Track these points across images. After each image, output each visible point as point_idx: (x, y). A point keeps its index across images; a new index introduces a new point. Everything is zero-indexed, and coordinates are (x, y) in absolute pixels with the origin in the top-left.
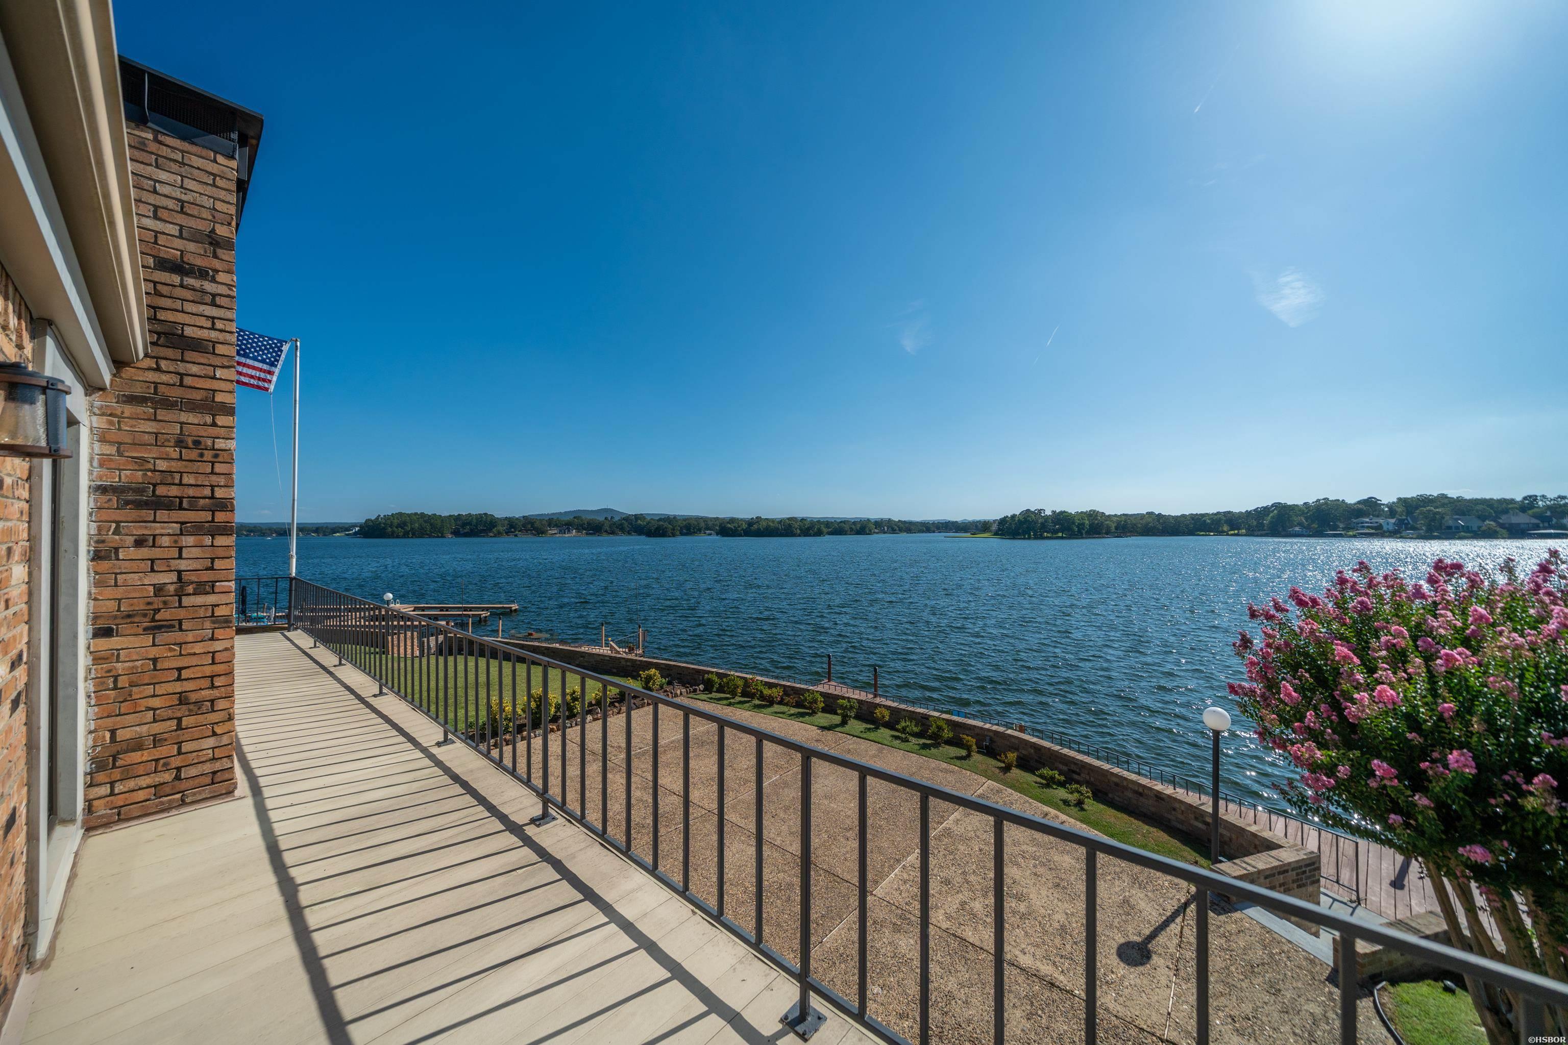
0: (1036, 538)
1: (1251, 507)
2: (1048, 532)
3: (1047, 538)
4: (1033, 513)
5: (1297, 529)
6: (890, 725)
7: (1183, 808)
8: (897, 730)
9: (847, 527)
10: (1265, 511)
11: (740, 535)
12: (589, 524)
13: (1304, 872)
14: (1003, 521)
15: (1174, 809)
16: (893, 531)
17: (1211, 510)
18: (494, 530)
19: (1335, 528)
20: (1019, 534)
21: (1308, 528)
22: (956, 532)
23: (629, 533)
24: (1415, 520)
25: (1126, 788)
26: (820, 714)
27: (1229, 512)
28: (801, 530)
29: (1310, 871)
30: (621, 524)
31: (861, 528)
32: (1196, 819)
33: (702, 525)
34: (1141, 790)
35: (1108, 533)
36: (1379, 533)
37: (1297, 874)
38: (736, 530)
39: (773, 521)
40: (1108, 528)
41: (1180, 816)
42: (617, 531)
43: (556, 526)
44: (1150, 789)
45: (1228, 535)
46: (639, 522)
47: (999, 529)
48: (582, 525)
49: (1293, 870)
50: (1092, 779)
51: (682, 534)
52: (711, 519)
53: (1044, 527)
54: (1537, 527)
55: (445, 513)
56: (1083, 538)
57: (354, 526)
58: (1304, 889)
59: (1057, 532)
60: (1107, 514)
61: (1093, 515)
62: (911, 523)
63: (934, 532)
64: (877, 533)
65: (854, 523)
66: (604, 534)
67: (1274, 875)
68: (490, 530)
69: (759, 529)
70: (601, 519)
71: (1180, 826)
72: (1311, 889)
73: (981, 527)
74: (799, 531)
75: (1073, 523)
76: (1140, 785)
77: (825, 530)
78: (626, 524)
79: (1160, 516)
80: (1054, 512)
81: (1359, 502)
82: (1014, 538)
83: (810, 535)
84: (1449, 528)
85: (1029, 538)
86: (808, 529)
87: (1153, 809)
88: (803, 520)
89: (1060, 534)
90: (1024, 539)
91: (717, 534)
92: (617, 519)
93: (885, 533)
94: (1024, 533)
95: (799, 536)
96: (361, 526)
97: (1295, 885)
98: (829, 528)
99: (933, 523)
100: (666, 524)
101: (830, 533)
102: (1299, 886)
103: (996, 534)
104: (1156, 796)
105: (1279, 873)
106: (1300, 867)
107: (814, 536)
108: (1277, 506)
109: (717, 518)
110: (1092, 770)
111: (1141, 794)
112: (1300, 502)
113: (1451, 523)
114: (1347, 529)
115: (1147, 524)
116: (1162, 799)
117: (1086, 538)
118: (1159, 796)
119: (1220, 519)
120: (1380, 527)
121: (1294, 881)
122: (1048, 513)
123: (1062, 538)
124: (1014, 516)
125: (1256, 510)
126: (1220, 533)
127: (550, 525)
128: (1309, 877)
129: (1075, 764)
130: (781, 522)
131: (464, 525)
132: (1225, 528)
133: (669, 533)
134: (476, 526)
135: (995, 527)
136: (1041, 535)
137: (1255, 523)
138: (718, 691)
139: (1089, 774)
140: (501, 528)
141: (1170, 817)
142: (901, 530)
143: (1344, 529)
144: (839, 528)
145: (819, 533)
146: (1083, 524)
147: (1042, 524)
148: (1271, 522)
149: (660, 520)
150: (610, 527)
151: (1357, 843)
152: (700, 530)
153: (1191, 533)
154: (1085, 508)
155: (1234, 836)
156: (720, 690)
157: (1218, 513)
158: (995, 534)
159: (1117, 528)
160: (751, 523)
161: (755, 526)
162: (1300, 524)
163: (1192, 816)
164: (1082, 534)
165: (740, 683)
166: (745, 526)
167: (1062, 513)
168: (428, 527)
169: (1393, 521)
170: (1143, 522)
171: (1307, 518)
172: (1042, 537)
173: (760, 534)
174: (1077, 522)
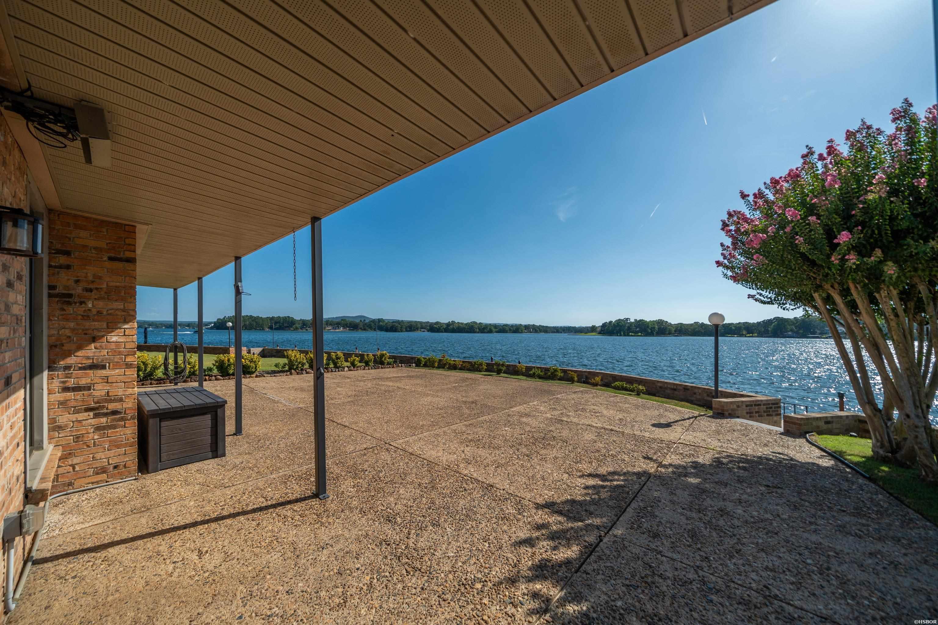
0: (625, 335)
2: (632, 332)
3: (632, 336)
4: (622, 320)
5: (790, 333)
7: (700, 391)
9: (507, 328)
10: (770, 322)
11: (442, 332)
12: (350, 324)
13: (771, 408)
14: (604, 325)
15: (695, 394)
16: (536, 332)
17: (735, 321)
18: (294, 326)
19: (814, 333)
20: (614, 333)
21: (797, 333)
23: (375, 330)
25: (666, 388)
26: (484, 372)
27: (746, 323)
28: (479, 329)
29: (775, 408)
30: (370, 325)
31: (516, 329)
33: (419, 326)
35: (670, 334)
37: (767, 408)
38: (440, 329)
39: (462, 324)
40: (670, 330)
41: (698, 397)
42: (367, 328)
43: (331, 325)
45: (746, 336)
46: (381, 323)
47: (602, 330)
48: (346, 325)
49: (764, 405)
51: (407, 331)
52: (424, 323)
53: (630, 329)
55: (264, 316)
56: (654, 336)
57: (211, 323)
58: (771, 417)
59: (637, 332)
60: (669, 322)
61: (660, 322)
64: (526, 333)
65: (512, 327)
66: (360, 331)
67: (751, 405)
68: (291, 326)
69: (453, 328)
70: (358, 321)
72: (775, 418)
73: (593, 329)
75: (648, 327)
77: (494, 330)
78: (373, 324)
79: (703, 324)
80: (636, 320)
82: (611, 336)
83: (485, 333)
85: (621, 335)
86: (484, 328)
88: (480, 323)
89: (640, 334)
90: (617, 336)
91: (428, 331)
92: (367, 321)
93: (531, 332)
94: (617, 332)
95: (478, 333)
96: (215, 323)
97: (765, 414)
99: (561, 327)
100: (397, 325)
101: (497, 332)
102: (768, 415)
103: (600, 333)
104: (684, 389)
105: (755, 405)
106: (769, 404)
107: (487, 333)
108: (777, 318)
109: (428, 322)
110: (646, 383)
111: (675, 390)
112: (792, 316)
114: (822, 334)
115: (695, 329)
116: (688, 389)
117: (656, 336)
119: (741, 327)
121: (764, 412)
122: (632, 320)
123: (641, 336)
124: (611, 322)
125: (763, 321)
126: (741, 335)
127: (327, 324)
128: (775, 411)
130: (467, 324)
131: (276, 323)
132: (744, 332)
133: (399, 329)
134: (283, 324)
135: (599, 329)
137: (763, 330)
138: (424, 366)
140: (298, 326)
142: (541, 331)
143: (820, 334)
144: (502, 329)
145: (490, 331)
146: (654, 328)
147: (629, 327)
148: (773, 329)
149: (393, 322)
150: (364, 326)
152: (417, 329)
157: (740, 323)
159: (675, 331)
160: (448, 325)
161: (451, 327)
162: (792, 330)
163: (705, 395)
164: (653, 334)
166: (445, 326)
167: (641, 321)
168: (255, 324)
170: (692, 328)
171: (796, 327)
172: (628, 335)
173: (454, 331)
174: (650, 326)
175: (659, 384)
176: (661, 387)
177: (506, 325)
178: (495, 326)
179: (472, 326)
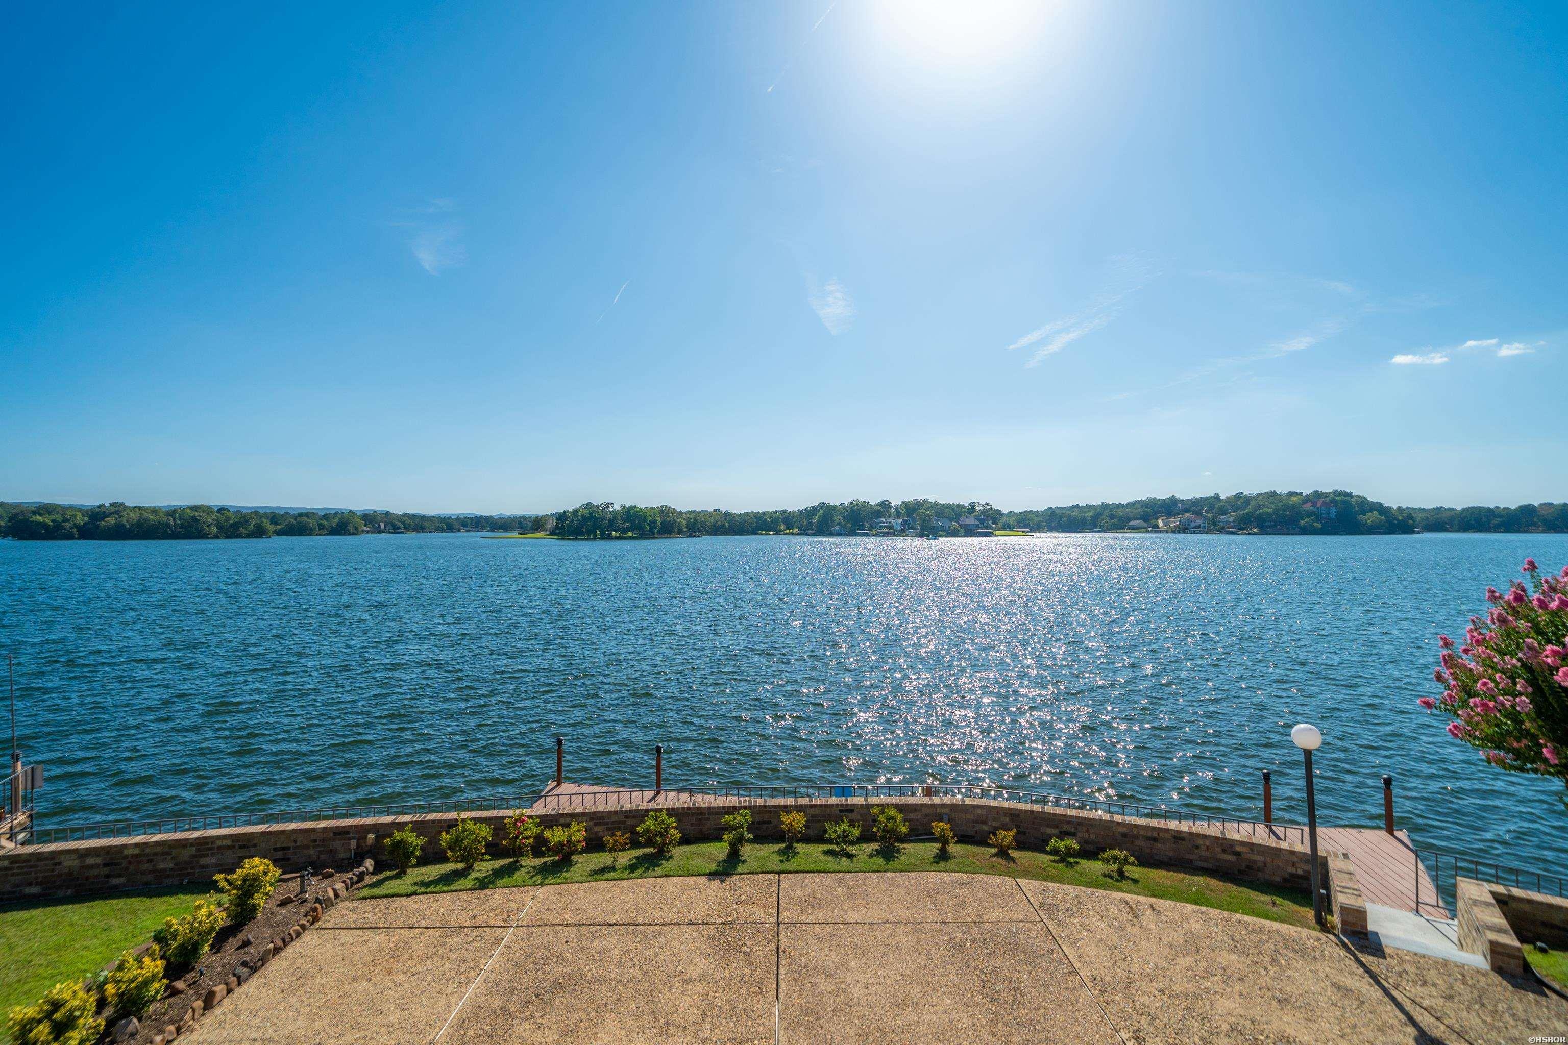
0: (603, 538)
1: (802, 508)
2: (616, 531)
3: (615, 538)
4: (597, 507)
5: (837, 528)
6: (814, 836)
7: (1208, 843)
8: (830, 841)
9: (312, 523)
10: (813, 510)
11: (70, 537)
14: (561, 517)
15: (1197, 847)
16: (395, 530)
17: (771, 509)
19: (862, 527)
20: (582, 534)
21: (845, 527)
22: (492, 531)
24: (914, 520)
25: (1136, 837)
26: (678, 852)
27: (785, 511)
28: (220, 527)
31: (340, 524)
32: (1224, 851)
34: (1155, 835)
35: (679, 532)
36: (892, 532)
38: (58, 526)
39: (155, 511)
40: (680, 526)
41: (1204, 853)
44: (1167, 831)
45: (784, 534)
47: (557, 527)
50: (1092, 837)
53: (612, 525)
54: (978, 528)
56: (654, 538)
59: (625, 531)
60: (678, 510)
61: (664, 511)
62: (423, 518)
63: (459, 531)
64: (368, 532)
65: (326, 517)
69: (120, 525)
71: (1205, 865)
73: (534, 525)
74: (214, 530)
75: (645, 520)
76: (1154, 828)
77: (271, 528)
79: (727, 514)
80: (623, 507)
81: (878, 504)
82: (576, 539)
83: (240, 536)
84: (934, 527)
85: (595, 539)
86: (236, 526)
87: (1171, 854)
88: (221, 510)
89: (630, 534)
90: (589, 539)
93: (380, 532)
94: (588, 533)
95: (216, 537)
98: (276, 524)
99: (458, 519)
101: (279, 533)
103: (553, 533)
104: (1175, 837)
107: (248, 536)
108: (822, 505)
110: (1092, 825)
111: (1155, 840)
112: (838, 503)
113: (934, 523)
114: (871, 528)
115: (716, 522)
116: (1183, 839)
117: (657, 538)
118: (1178, 837)
119: (778, 518)
120: (891, 527)
122: (617, 507)
123: (632, 538)
125: (806, 509)
126: (778, 532)
129: (1069, 823)
130: (172, 512)
132: (782, 527)
135: (551, 524)
136: (609, 535)
137: (805, 522)
138: (424, 861)
139: (1087, 831)
141: (1191, 857)
143: (869, 528)
144: (298, 524)
145: (259, 532)
146: (655, 522)
147: (611, 521)
148: (818, 522)
151: (1302, 830)
153: (754, 532)
154: (656, 504)
155: (1269, 860)
156: (433, 856)
157: (776, 512)
158: (551, 534)
159: (687, 527)
160: (97, 515)
161: (111, 521)
162: (839, 523)
163: (1219, 849)
164: (653, 533)
165: (485, 831)
166: (80, 520)
169: (900, 521)
170: (712, 520)
171: (844, 518)
172: (610, 538)
173: (121, 533)
174: (649, 519)
175: (1122, 829)
176: (1124, 835)
177: (308, 514)
178: (274, 517)
179: (194, 519)
